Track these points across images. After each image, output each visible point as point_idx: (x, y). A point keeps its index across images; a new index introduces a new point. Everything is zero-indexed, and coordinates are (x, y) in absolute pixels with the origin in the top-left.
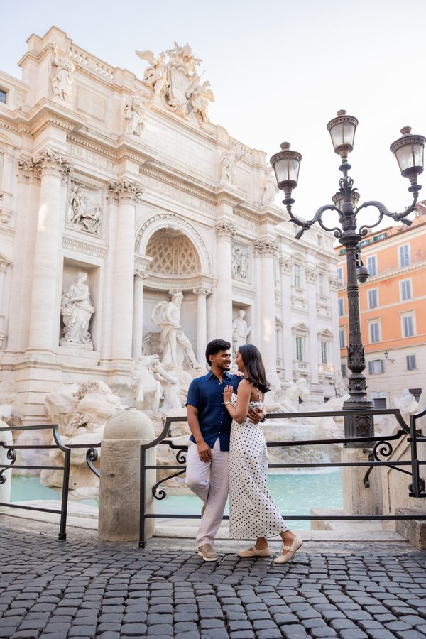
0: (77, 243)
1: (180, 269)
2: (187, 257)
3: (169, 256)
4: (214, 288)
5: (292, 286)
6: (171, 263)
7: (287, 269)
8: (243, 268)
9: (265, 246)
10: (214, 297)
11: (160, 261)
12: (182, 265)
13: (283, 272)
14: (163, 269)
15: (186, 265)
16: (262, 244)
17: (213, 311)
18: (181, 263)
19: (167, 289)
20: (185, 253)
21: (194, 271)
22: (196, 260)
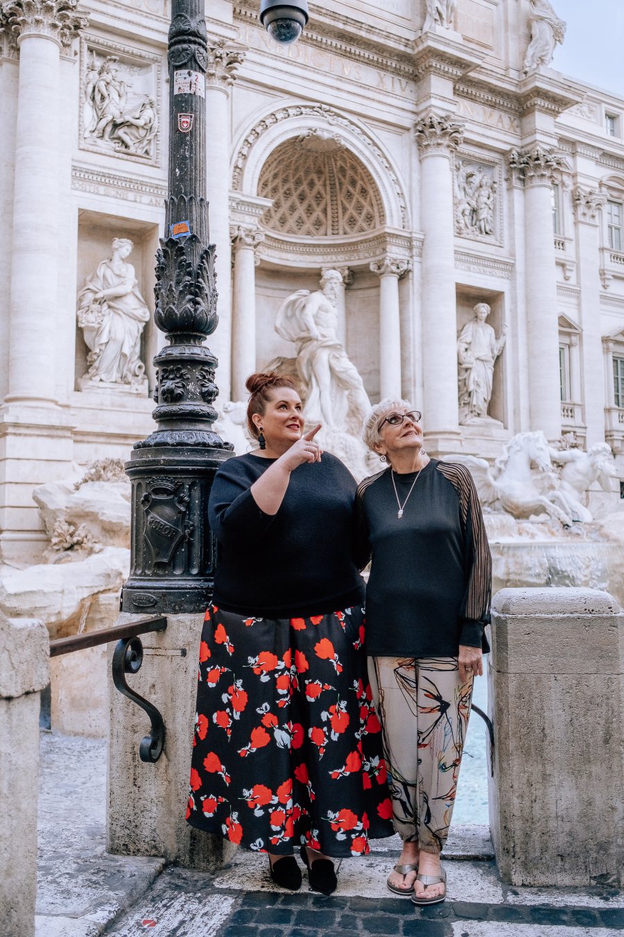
0: (107, 179)
1: (343, 223)
2: (357, 195)
3: (319, 197)
4: (416, 259)
5: (602, 249)
6: (325, 211)
7: (589, 213)
8: (484, 214)
9: (532, 164)
10: (415, 277)
11: (301, 210)
12: (347, 216)
13: (581, 218)
14: (308, 225)
15: (355, 214)
16: (525, 159)
17: (414, 306)
18: (345, 209)
19: (318, 266)
20: (351, 189)
21: (372, 225)
22: (374, 202)
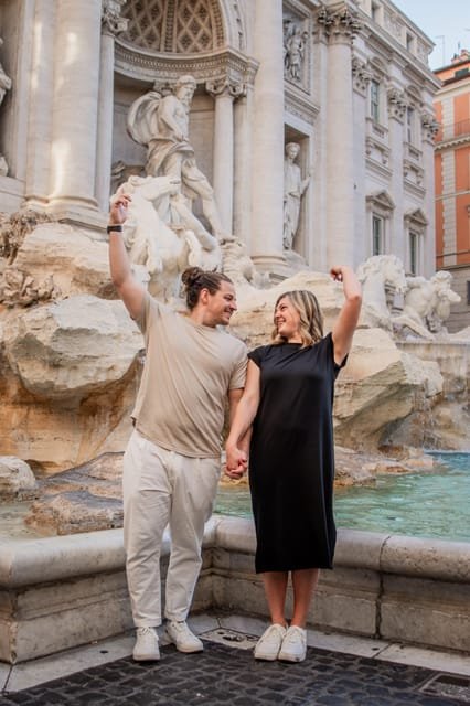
1: (176, 41)
2: (194, 15)
3: (155, 11)
4: (249, 85)
6: (159, 26)
7: (361, 84)
8: (296, 60)
9: (337, 22)
10: (248, 101)
12: (181, 34)
14: (142, 37)
15: (190, 34)
16: (332, 17)
17: (245, 130)
18: (180, 28)
19: (151, 80)
20: (189, 7)
21: (209, 45)
22: (213, 23)
